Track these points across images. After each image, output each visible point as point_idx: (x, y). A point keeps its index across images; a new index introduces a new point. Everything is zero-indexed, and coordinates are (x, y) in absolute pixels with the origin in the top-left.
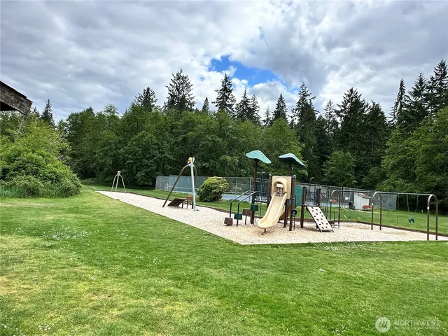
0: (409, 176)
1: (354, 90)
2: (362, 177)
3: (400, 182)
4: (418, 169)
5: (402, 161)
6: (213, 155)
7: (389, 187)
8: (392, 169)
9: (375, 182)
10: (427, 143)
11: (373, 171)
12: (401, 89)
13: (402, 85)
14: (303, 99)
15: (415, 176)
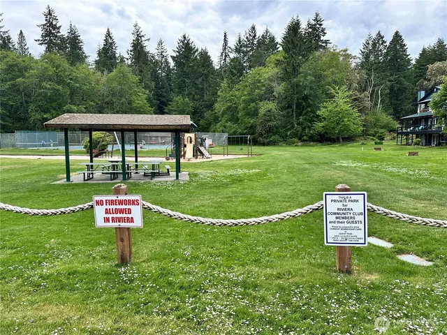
0: (234, 119)
1: (187, 36)
2: (199, 120)
3: (229, 124)
4: (240, 114)
5: (229, 108)
6: (54, 105)
7: (221, 129)
8: (223, 114)
9: (210, 124)
10: (245, 95)
11: (207, 114)
12: (225, 40)
13: (225, 36)
14: (137, 40)
15: (238, 119)
